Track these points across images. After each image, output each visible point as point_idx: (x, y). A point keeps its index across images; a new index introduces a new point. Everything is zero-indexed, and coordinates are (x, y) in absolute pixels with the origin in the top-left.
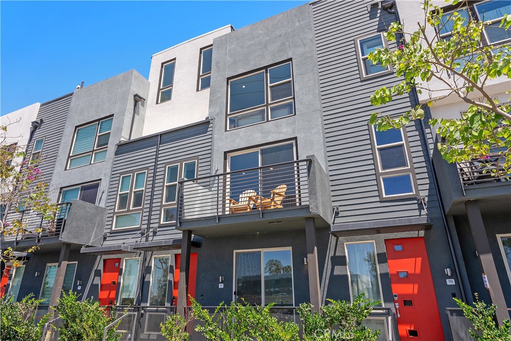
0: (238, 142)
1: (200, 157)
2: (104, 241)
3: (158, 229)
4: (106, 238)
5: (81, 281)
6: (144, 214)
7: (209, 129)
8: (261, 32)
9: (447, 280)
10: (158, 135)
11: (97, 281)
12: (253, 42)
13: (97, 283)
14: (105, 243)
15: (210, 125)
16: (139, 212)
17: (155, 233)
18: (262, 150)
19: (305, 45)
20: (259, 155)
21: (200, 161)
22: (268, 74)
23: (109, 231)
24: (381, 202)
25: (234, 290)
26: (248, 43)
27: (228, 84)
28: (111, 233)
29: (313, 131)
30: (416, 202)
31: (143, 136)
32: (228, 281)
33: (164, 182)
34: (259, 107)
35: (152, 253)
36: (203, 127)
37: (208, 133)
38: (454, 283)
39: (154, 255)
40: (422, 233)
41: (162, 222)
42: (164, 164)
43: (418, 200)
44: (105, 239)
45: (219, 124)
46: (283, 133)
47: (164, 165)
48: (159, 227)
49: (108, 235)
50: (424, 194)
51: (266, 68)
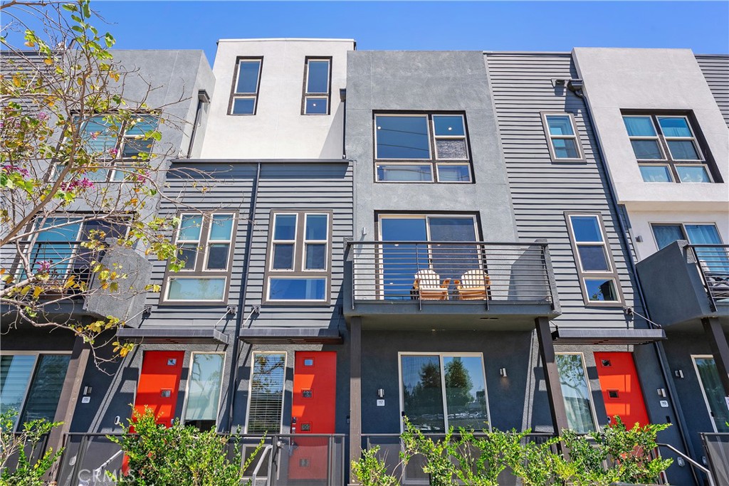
0: (395, 201)
1: (335, 211)
2: (143, 319)
3: (261, 310)
4: (150, 314)
5: (91, 389)
6: (232, 282)
7: (347, 174)
8: (420, 65)
9: (661, 402)
10: (257, 163)
11: (130, 387)
12: (409, 74)
13: (129, 391)
14: (146, 322)
15: (349, 169)
16: (224, 277)
17: (255, 316)
18: (430, 219)
19: (481, 100)
20: (427, 224)
21: (335, 216)
22: (433, 122)
23: (156, 302)
24: (586, 307)
25: (401, 410)
26: (403, 73)
27: (373, 118)
28: (159, 307)
29: (501, 208)
30: (622, 312)
31: (201, 158)
32: (391, 397)
33: (269, 237)
34: (423, 161)
35: (251, 347)
36: (335, 168)
37: (345, 179)
38: (667, 405)
39: (254, 350)
40: (631, 348)
41: (268, 299)
42: (270, 210)
43: (625, 310)
44: (146, 315)
45: (363, 170)
46: (460, 202)
47: (268, 211)
48: (263, 306)
49: (154, 309)
50: (630, 305)
51: (430, 113)
